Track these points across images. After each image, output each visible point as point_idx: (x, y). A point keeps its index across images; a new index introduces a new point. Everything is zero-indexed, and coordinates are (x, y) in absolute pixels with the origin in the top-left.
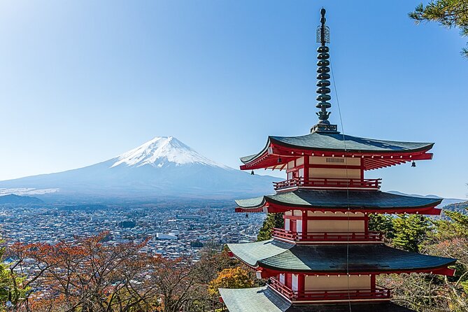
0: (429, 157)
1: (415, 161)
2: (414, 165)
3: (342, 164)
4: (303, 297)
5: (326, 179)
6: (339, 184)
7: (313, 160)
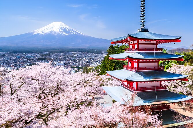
0: (180, 41)
1: (175, 42)
2: (175, 44)
3: (150, 43)
4: (138, 90)
5: (145, 48)
6: (149, 50)
7: (140, 42)
